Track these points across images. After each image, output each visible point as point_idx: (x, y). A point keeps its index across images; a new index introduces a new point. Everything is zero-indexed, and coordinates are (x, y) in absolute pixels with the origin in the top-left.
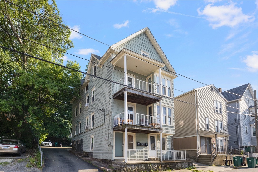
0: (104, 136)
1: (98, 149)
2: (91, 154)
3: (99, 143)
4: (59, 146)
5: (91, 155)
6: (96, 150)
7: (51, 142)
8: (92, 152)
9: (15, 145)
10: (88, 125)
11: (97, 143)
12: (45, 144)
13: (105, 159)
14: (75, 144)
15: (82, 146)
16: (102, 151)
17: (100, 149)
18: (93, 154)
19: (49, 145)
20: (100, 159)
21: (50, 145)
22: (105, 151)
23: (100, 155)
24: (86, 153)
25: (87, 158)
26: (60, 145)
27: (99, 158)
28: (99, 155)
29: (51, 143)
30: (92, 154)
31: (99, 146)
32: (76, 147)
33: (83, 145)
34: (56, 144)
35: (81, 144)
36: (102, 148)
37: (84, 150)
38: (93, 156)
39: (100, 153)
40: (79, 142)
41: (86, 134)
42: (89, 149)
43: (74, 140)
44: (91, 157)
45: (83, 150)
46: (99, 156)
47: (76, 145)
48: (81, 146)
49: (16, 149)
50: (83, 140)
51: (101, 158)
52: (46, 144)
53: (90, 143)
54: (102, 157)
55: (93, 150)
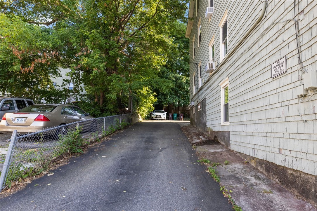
0: (268, 62)
1: (245, 118)
2: (224, 136)
3: (249, 96)
4: (179, 120)
5: (224, 139)
6: (240, 123)
7: (166, 113)
8: (225, 129)
9: (37, 115)
10: (213, 60)
11: (241, 99)
12: (155, 116)
13: (279, 163)
14: (194, 113)
15: (204, 116)
16: (260, 128)
17: (254, 117)
18: (229, 137)
19: (160, 117)
20: (253, 158)
21: (163, 118)
22: (280, 128)
23: (254, 141)
24: (213, 132)
25: (212, 150)
26: (180, 118)
27: (248, 152)
28: (248, 140)
29: (164, 115)
30: (226, 134)
31: (249, 107)
32: (195, 119)
33: (205, 113)
34: (175, 116)
35: (203, 110)
36: (263, 115)
37: (208, 124)
38: (229, 141)
39: (252, 134)
40: (199, 107)
41: (211, 82)
42: (217, 122)
43: (193, 104)
44: (223, 143)
45: (206, 126)
46: (249, 146)
47: (196, 114)
48: (202, 114)
49: (41, 124)
50: (206, 101)
51: (261, 156)
52: (157, 115)
53: (219, 104)
54: (265, 153)
55: (227, 123)
